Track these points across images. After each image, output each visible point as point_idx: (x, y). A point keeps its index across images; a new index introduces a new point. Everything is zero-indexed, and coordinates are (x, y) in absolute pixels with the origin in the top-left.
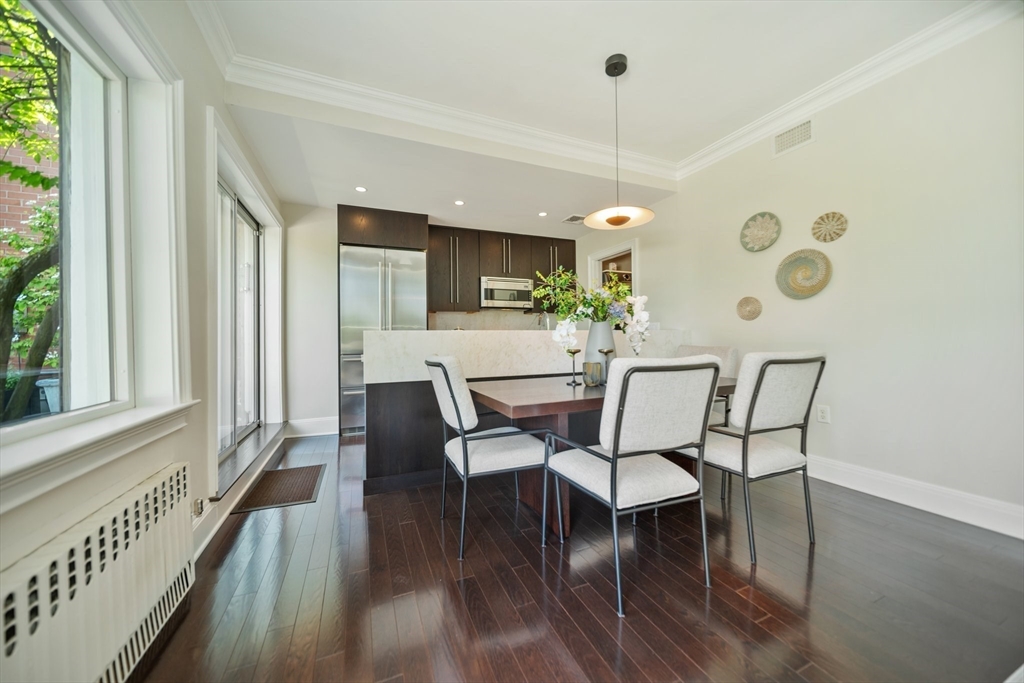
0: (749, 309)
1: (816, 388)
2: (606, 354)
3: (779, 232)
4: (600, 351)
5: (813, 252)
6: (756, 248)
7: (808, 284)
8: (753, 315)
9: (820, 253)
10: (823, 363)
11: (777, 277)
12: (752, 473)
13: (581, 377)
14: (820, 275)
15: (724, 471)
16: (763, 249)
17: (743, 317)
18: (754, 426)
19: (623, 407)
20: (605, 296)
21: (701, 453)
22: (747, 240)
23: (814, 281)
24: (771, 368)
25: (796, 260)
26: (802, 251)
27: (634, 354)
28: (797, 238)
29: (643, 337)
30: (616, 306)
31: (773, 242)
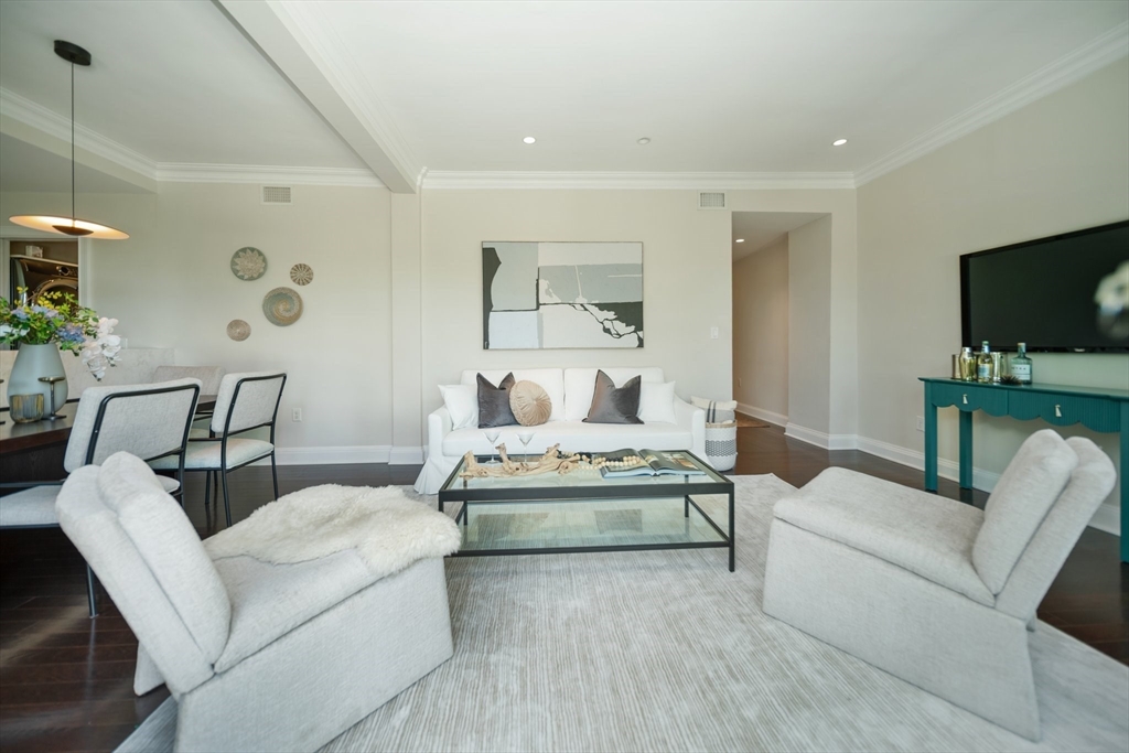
0: (239, 330)
1: (280, 395)
2: (52, 382)
3: (265, 268)
4: (41, 380)
5: (291, 290)
6: (246, 277)
7: (287, 315)
8: (243, 336)
9: (295, 293)
10: (285, 378)
11: (264, 306)
12: (229, 465)
13: (8, 413)
14: (295, 310)
15: (208, 470)
16: (252, 279)
17: (233, 338)
18: (231, 429)
19: (99, 430)
20: (50, 315)
21: (182, 461)
22: (238, 268)
23: (292, 314)
24: (244, 383)
25: (279, 294)
26: (283, 288)
27: (95, 380)
28: (279, 278)
29: (112, 362)
30: (69, 327)
31: (260, 275)
